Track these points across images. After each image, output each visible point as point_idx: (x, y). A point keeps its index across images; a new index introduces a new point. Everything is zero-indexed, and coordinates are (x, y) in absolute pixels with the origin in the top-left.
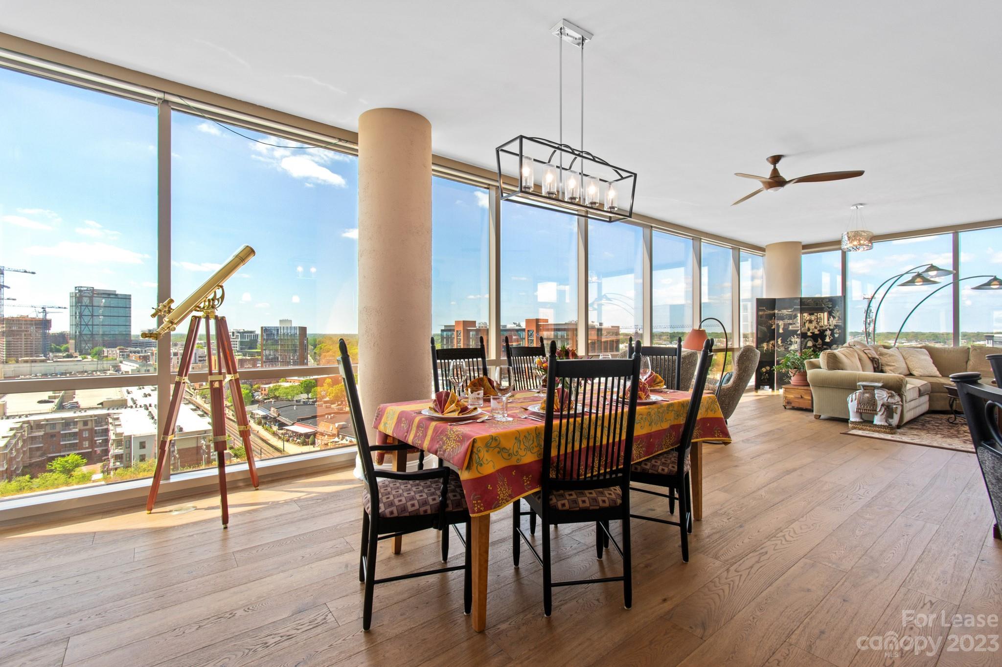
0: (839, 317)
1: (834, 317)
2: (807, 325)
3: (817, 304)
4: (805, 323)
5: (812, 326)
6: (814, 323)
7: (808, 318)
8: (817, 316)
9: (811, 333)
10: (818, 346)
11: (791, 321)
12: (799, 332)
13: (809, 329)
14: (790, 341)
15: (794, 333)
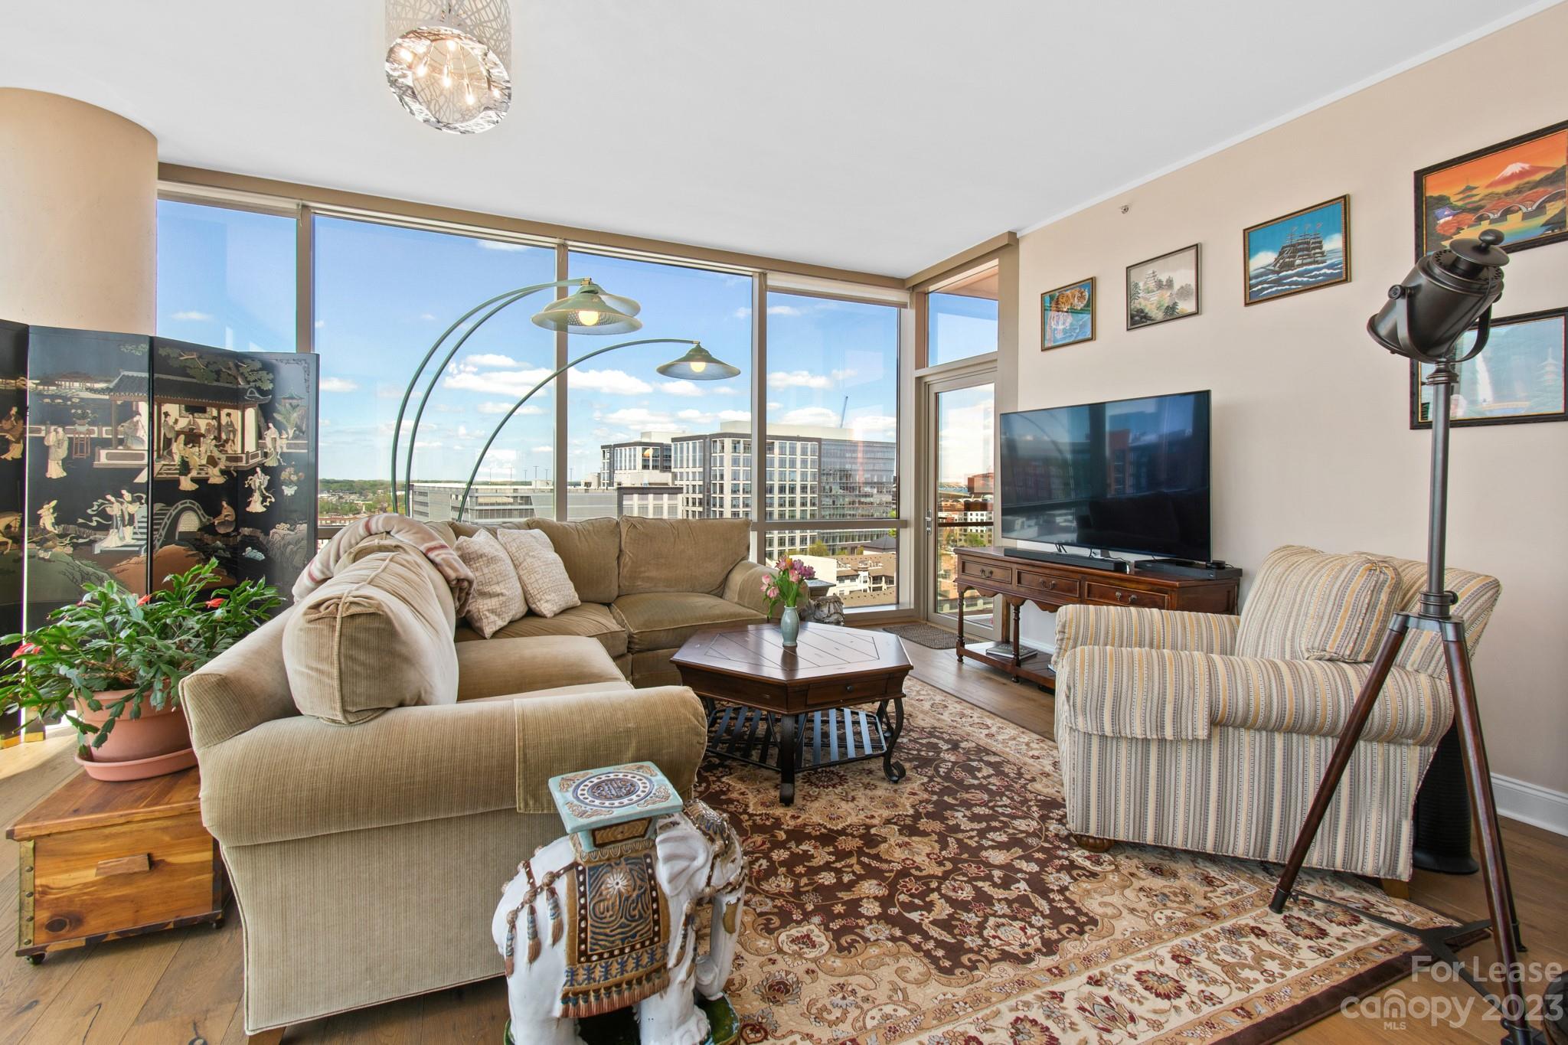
0: (299, 428)
1: (280, 428)
2: (178, 448)
3: (218, 372)
4: (168, 443)
5: (198, 456)
6: (208, 445)
7: (183, 423)
8: (218, 418)
9: (193, 480)
10: (222, 530)
11: (105, 432)
12: (143, 478)
13: (185, 467)
14: (103, 514)
15: (119, 480)
